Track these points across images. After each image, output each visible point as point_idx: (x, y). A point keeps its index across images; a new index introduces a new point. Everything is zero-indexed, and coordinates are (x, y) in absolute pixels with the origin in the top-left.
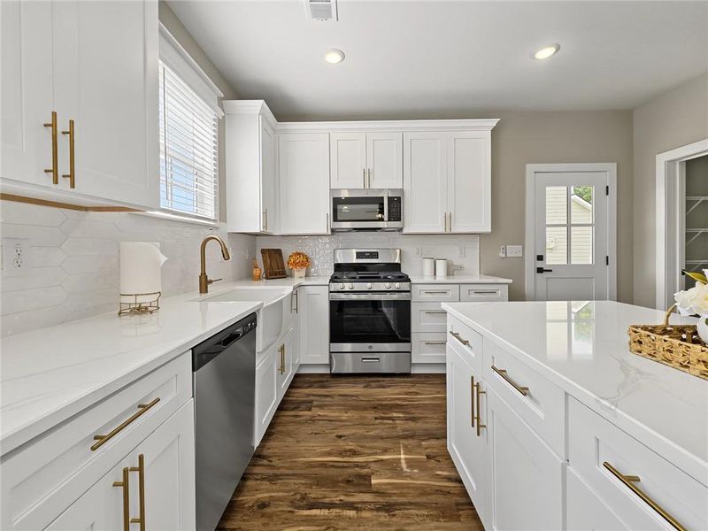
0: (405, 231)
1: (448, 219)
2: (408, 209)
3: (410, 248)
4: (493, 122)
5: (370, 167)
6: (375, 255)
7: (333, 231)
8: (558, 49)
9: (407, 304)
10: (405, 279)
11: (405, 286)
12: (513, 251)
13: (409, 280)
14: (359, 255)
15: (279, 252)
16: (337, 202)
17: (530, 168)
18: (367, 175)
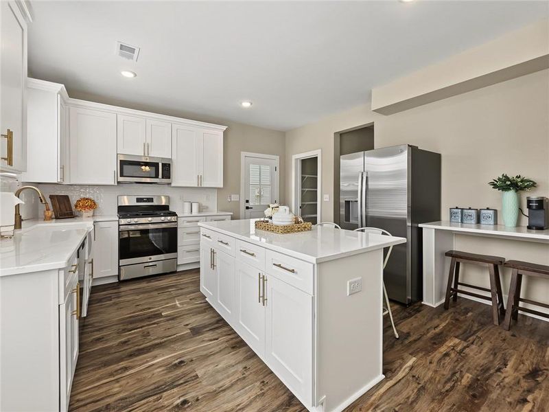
0: (173, 185)
1: (200, 178)
2: (175, 171)
3: (175, 196)
4: (224, 128)
5: (149, 141)
6: (151, 200)
7: (118, 183)
8: (251, 104)
9: (175, 230)
10: (174, 214)
11: (173, 218)
12: (234, 198)
13: (176, 215)
14: (139, 200)
15: (67, 198)
16: (123, 163)
17: (243, 154)
18: (147, 147)
